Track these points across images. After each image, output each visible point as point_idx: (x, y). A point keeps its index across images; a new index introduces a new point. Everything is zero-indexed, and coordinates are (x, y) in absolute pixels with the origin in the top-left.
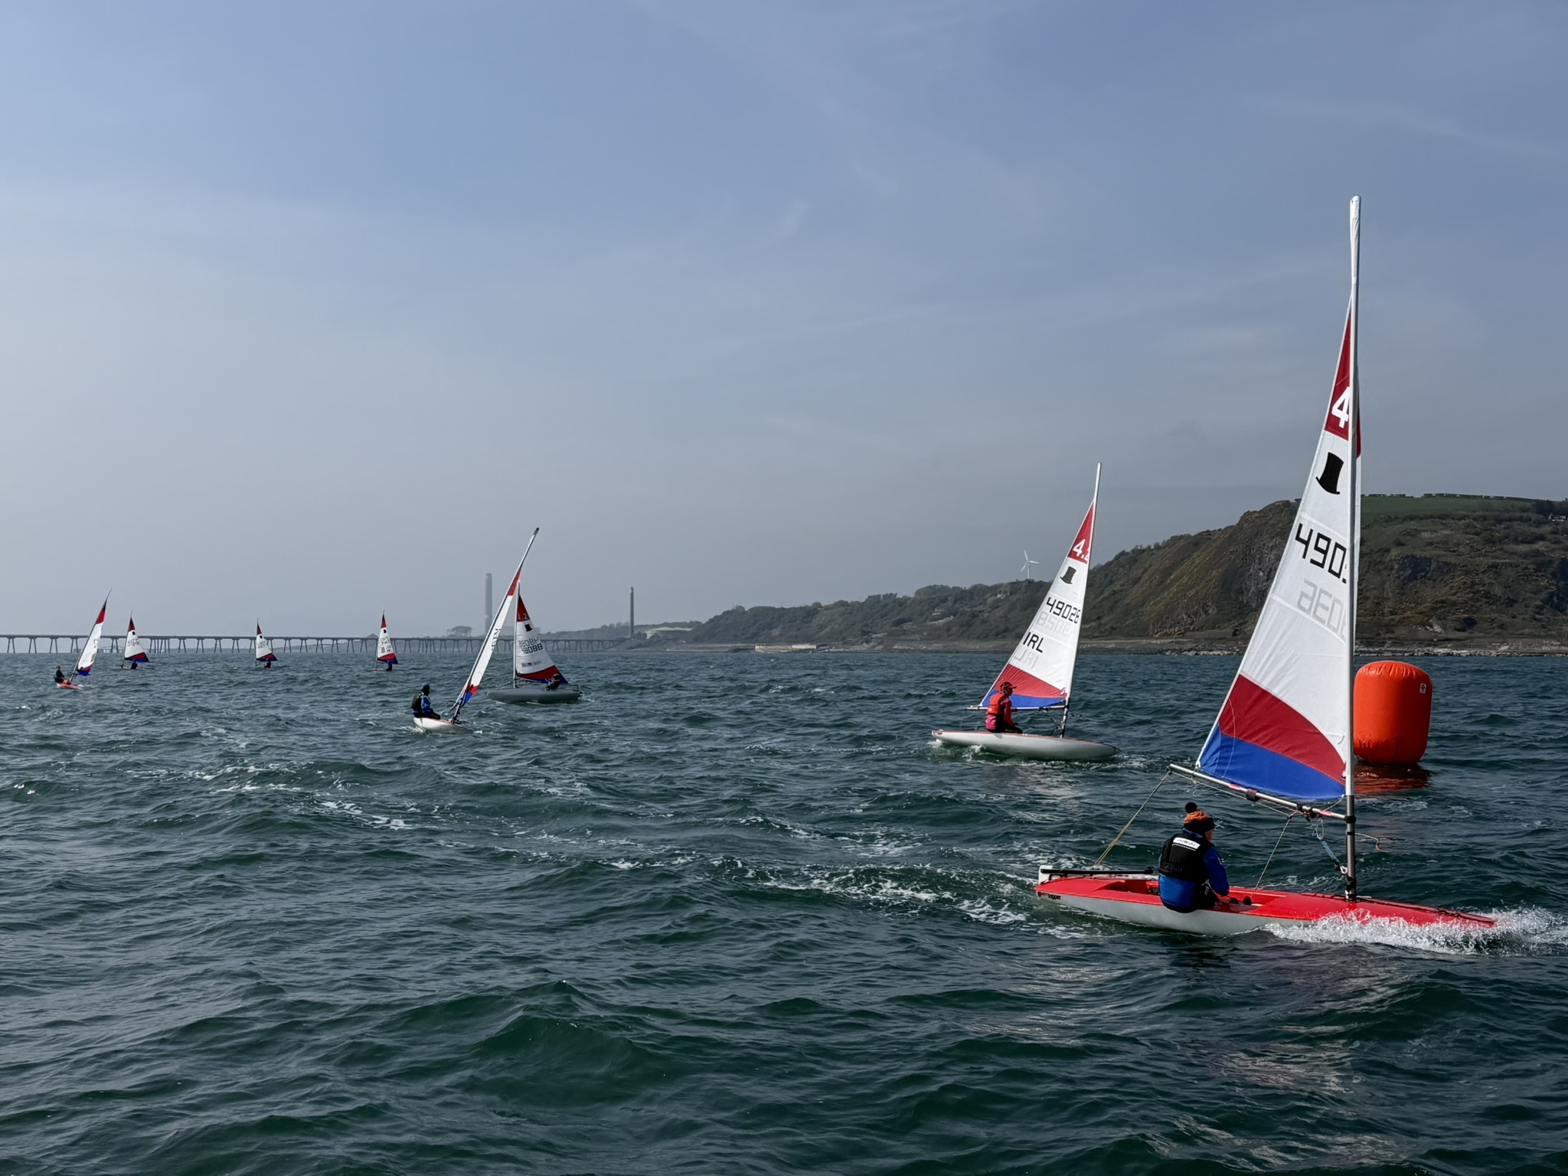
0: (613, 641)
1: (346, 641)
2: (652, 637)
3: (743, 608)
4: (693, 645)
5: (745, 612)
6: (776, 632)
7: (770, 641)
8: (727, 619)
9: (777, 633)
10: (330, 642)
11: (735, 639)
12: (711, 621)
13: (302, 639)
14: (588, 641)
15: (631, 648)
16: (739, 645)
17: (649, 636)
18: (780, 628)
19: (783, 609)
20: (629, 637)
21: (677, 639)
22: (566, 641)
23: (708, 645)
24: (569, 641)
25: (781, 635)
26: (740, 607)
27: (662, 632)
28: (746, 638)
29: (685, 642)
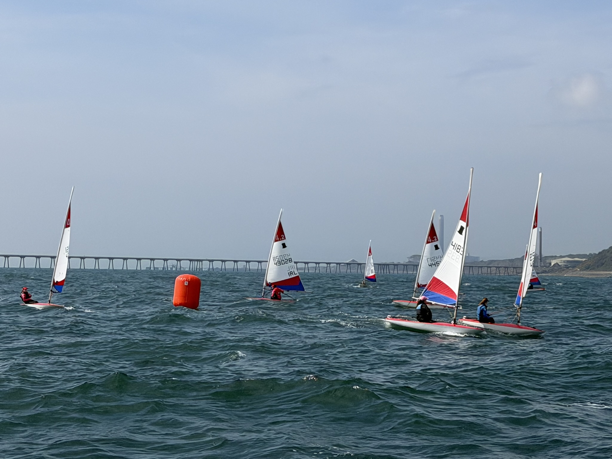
1: (335, 265)
2: (554, 264)
4: (584, 272)
10: (325, 265)
12: (600, 253)
14: (505, 267)
17: (552, 264)
20: (538, 265)
21: (574, 267)
22: (489, 267)
23: (595, 273)
24: (491, 267)
27: (564, 261)
29: (578, 270)
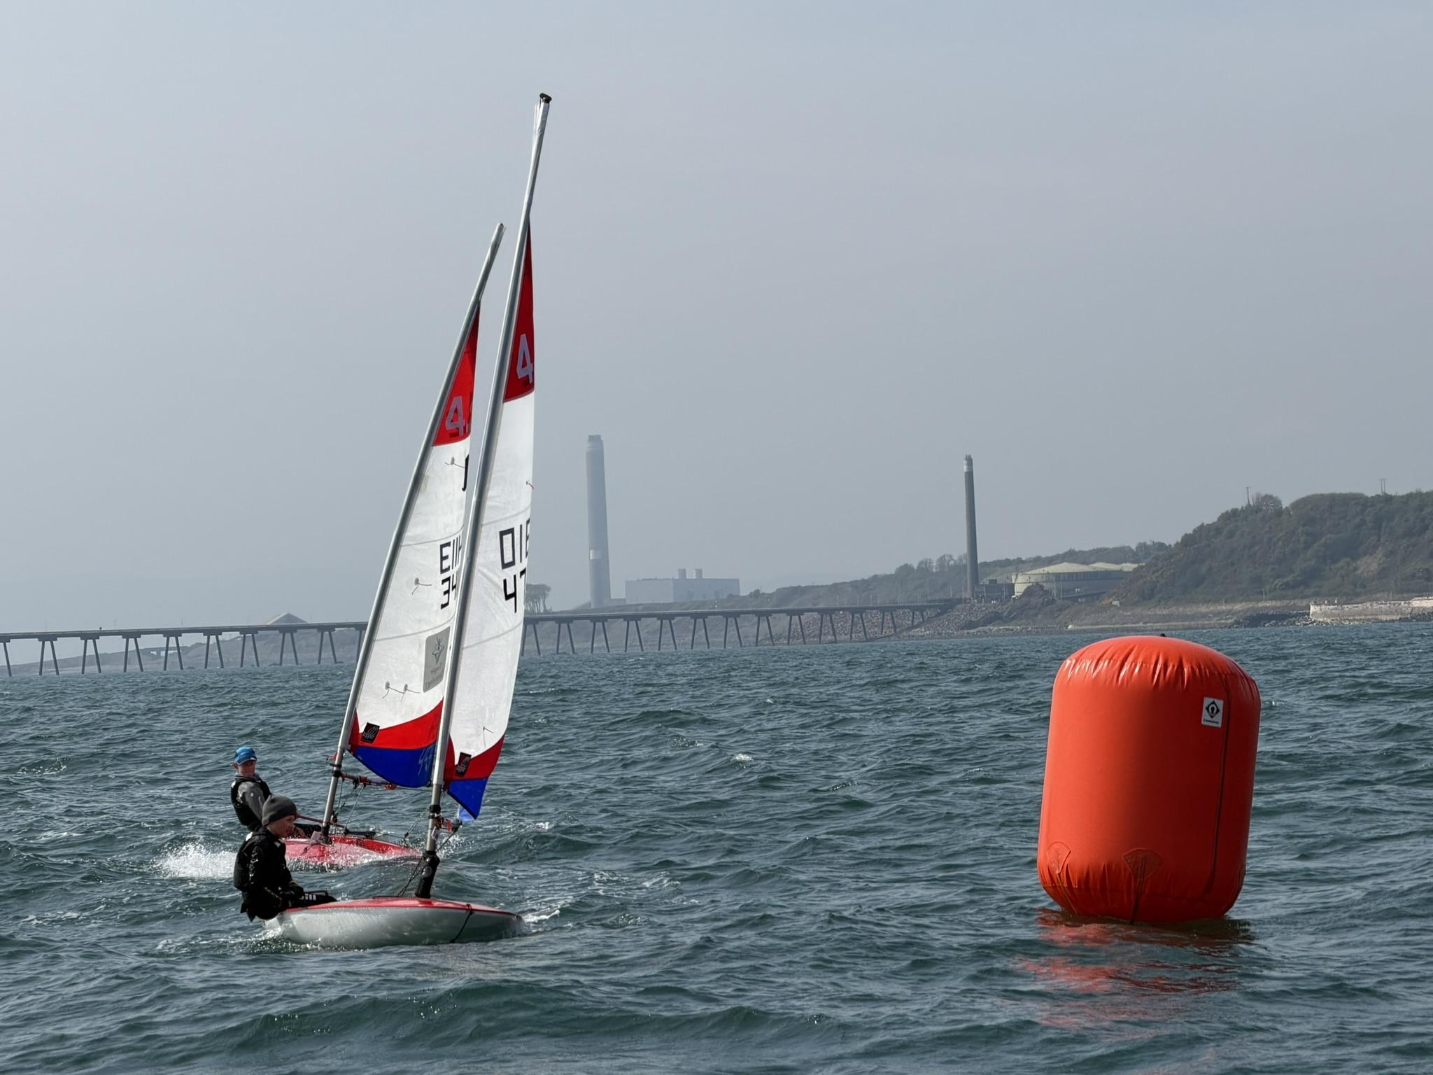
0: (922, 609)
2: (1028, 592)
3: (1277, 502)
4: (1138, 610)
5: (1280, 512)
6: (1369, 565)
7: (1355, 590)
8: (1231, 535)
9: (1374, 566)
11: (1257, 587)
12: (1187, 540)
13: (85, 636)
14: (853, 611)
15: (971, 625)
16: (1266, 605)
17: (1019, 589)
18: (1380, 553)
19: (1388, 499)
20: (967, 594)
21: (1099, 595)
22: (791, 613)
24: (799, 613)
25: (1383, 573)
26: (1268, 498)
27: (1058, 576)
28: (1287, 586)
29: (1115, 603)
